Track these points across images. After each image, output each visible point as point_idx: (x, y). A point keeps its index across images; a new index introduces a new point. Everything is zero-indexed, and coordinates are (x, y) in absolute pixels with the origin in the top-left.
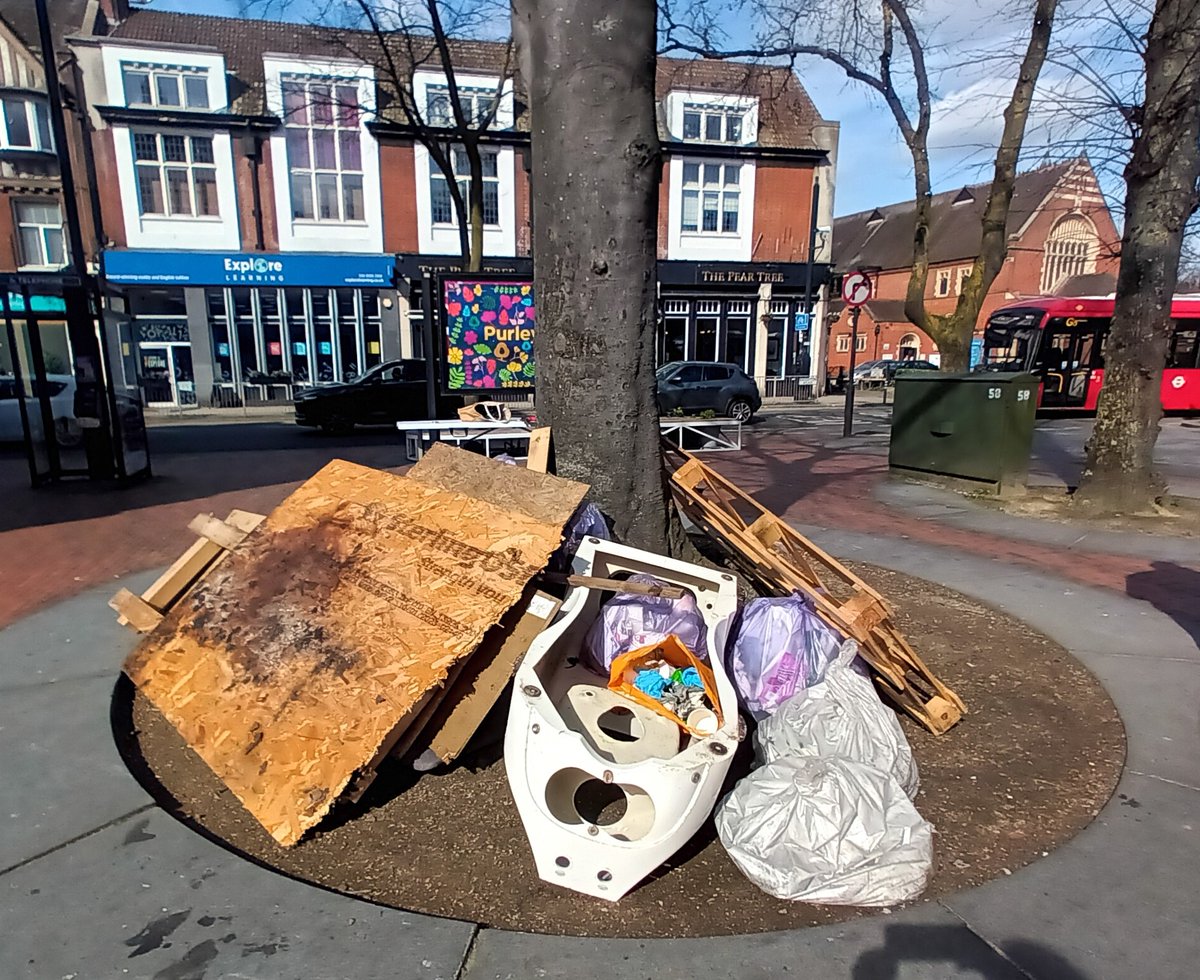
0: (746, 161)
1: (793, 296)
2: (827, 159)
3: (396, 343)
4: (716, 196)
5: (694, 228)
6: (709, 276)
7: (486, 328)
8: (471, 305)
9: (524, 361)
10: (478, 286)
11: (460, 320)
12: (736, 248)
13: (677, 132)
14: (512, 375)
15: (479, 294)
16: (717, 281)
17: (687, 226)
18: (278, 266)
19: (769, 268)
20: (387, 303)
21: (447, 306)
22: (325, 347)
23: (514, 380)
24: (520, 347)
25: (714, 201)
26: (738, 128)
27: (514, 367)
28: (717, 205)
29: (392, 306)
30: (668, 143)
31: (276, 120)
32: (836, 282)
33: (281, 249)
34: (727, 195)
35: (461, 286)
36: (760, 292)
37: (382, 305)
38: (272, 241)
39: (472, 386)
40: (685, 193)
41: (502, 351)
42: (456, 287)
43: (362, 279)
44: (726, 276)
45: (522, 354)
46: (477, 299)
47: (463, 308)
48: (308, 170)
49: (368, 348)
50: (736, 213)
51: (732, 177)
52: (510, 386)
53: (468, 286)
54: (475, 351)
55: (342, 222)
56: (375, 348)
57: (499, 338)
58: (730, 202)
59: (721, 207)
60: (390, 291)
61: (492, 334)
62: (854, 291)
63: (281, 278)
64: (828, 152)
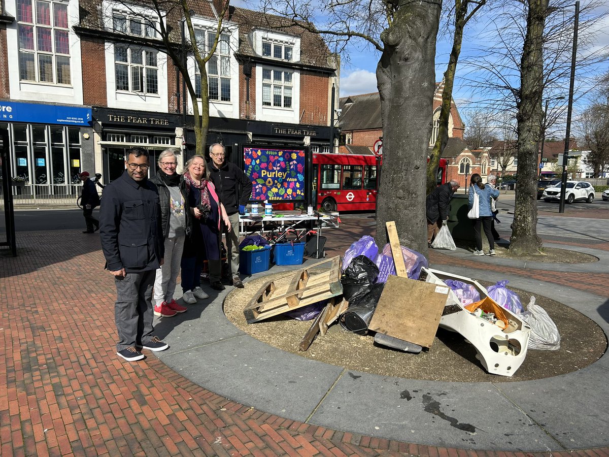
0: (295, 70)
1: (321, 143)
2: (335, 73)
3: (92, 161)
4: (281, 88)
5: (269, 104)
6: (278, 130)
7: (263, 171)
8: (256, 160)
9: (279, 187)
10: (259, 151)
11: (251, 166)
12: (291, 116)
13: (259, 52)
14: (274, 194)
15: (260, 155)
16: (283, 133)
17: (266, 103)
18: (9, 109)
19: (309, 128)
20: (86, 136)
21: (245, 160)
22: (41, 162)
23: (274, 196)
24: (277, 181)
25: (279, 90)
26: (290, 53)
27: (275, 190)
28: (280, 92)
29: (89, 137)
30: (255, 57)
31: (12, 19)
32: (342, 137)
33: (11, 98)
34: (286, 88)
35: (252, 150)
36: (304, 140)
37: (83, 138)
38: (5, 93)
39: (255, 199)
40: (264, 85)
41: (269, 182)
42: (249, 150)
43: (69, 120)
44: (287, 131)
45: (278, 184)
46: (259, 157)
47: (252, 161)
48: (33, 51)
49: (71, 163)
50: (291, 97)
51: (288, 78)
52: (273, 199)
53: (255, 151)
54: (257, 182)
55: (55, 85)
56: (76, 163)
57: (268, 176)
58: (288, 91)
59: (283, 93)
60: (88, 129)
61: (265, 174)
62: (379, 149)
63: (11, 117)
64: (335, 70)
